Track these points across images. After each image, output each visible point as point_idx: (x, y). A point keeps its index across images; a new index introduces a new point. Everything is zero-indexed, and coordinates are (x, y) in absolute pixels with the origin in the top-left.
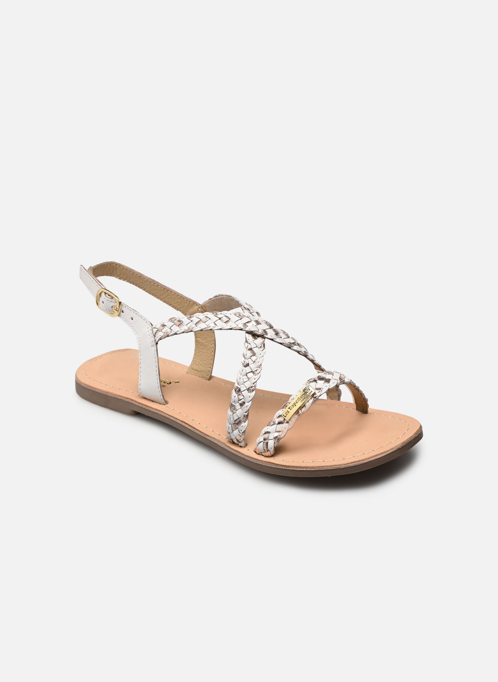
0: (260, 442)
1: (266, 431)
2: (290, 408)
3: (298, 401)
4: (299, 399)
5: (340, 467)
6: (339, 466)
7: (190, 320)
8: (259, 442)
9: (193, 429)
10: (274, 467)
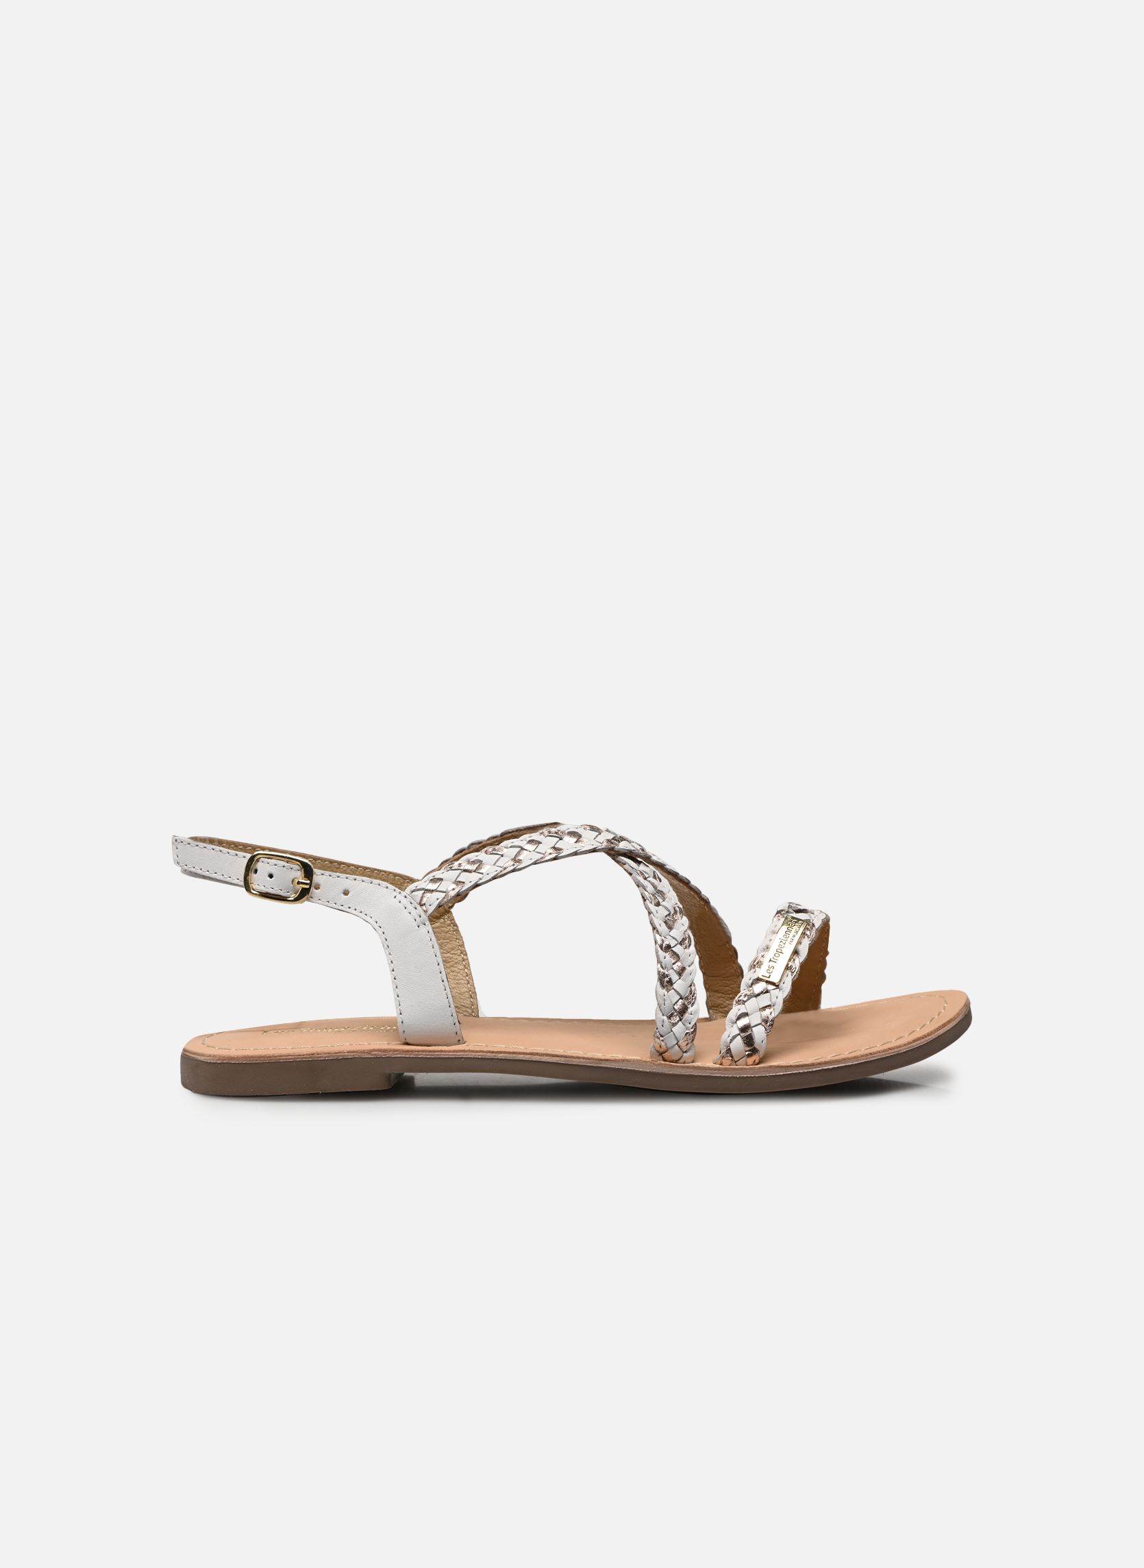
0: (734, 1037)
1: (739, 1014)
2: (772, 959)
3: (783, 945)
4: (784, 942)
5: (900, 1051)
6: (896, 1050)
7: (497, 854)
8: (730, 1038)
9: (563, 1059)
10: (782, 1074)
